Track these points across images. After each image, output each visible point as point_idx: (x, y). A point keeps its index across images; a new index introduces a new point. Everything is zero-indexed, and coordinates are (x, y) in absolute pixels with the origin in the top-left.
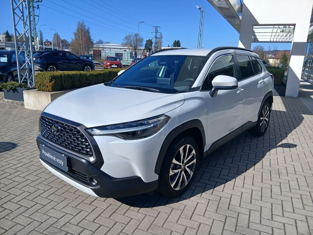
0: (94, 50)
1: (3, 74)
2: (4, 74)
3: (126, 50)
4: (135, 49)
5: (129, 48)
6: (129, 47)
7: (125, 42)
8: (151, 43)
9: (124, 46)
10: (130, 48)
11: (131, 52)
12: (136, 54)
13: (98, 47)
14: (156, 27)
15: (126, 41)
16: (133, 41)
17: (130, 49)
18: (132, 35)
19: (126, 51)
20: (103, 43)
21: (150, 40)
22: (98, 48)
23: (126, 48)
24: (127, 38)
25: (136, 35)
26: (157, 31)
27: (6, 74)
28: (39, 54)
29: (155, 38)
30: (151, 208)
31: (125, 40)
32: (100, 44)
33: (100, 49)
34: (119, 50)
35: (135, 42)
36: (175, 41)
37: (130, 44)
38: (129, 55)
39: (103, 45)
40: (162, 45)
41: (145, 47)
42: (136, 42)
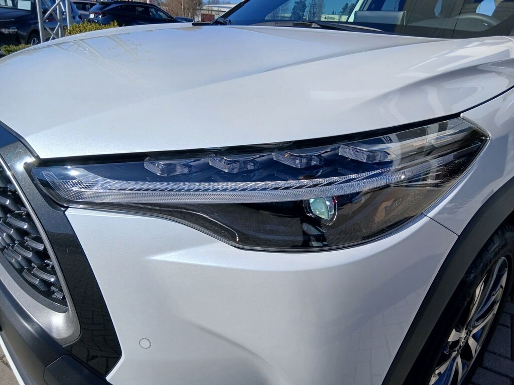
0: (203, 15)
1: (19, 32)
2: (22, 33)
8: (304, 6)
13: (210, 9)
20: (219, 4)
22: (210, 12)
27: (25, 34)
28: (101, 6)
32: (214, 4)
33: (214, 13)
39: (219, 7)
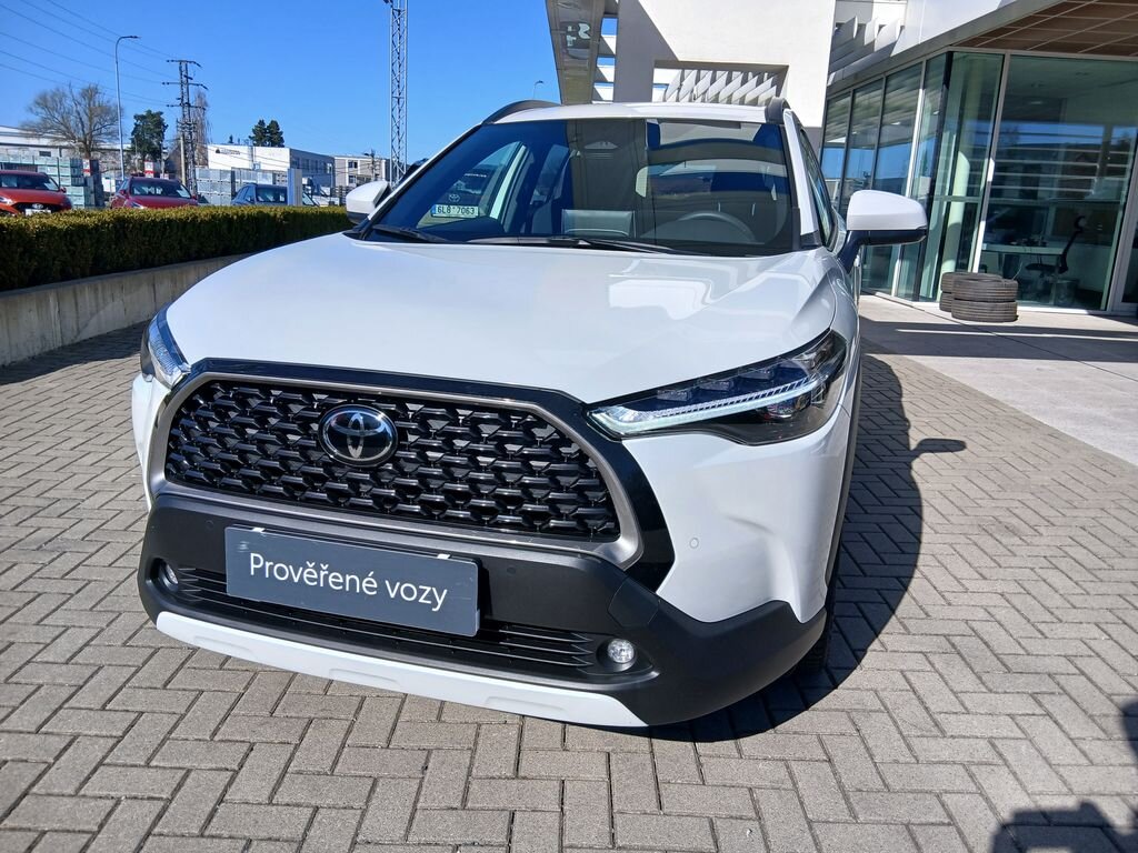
3: (48, 150)
4: (88, 149)
5: (57, 144)
6: (57, 139)
7: (36, 119)
8: (160, 127)
9: (32, 136)
10: (66, 143)
11: (72, 160)
12: (95, 169)
14: (181, 62)
15: (43, 113)
16: (75, 114)
17: (61, 148)
18: (67, 93)
19: (48, 154)
21: (153, 116)
23: (44, 142)
24: (43, 102)
25: (90, 93)
26: (186, 79)
29: (182, 105)
30: (771, 731)
31: (40, 110)
34: (13, 151)
35: (85, 118)
36: (262, 123)
37: (62, 127)
38: (68, 172)
40: (209, 137)
41: (133, 142)
42: (90, 119)
